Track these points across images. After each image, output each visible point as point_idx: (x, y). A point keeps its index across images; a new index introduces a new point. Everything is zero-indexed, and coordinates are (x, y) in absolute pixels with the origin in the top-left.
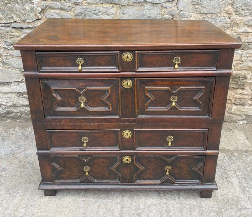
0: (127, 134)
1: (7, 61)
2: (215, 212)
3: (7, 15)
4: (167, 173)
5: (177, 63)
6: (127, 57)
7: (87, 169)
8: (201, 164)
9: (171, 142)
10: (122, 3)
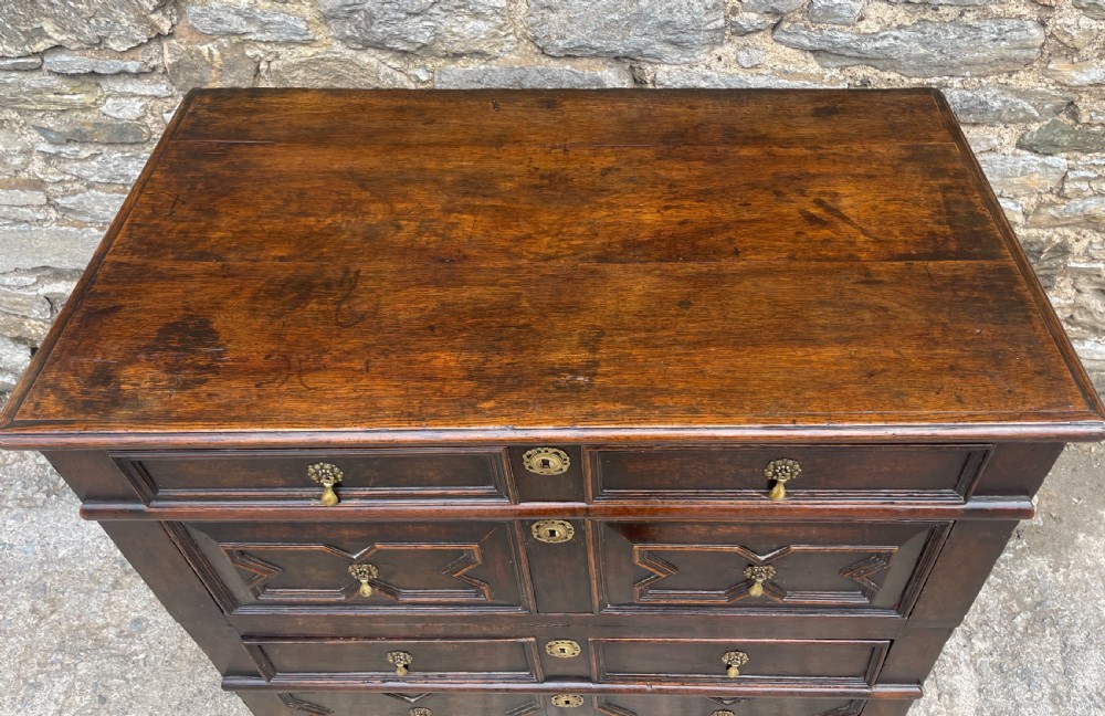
8: (849, 711)
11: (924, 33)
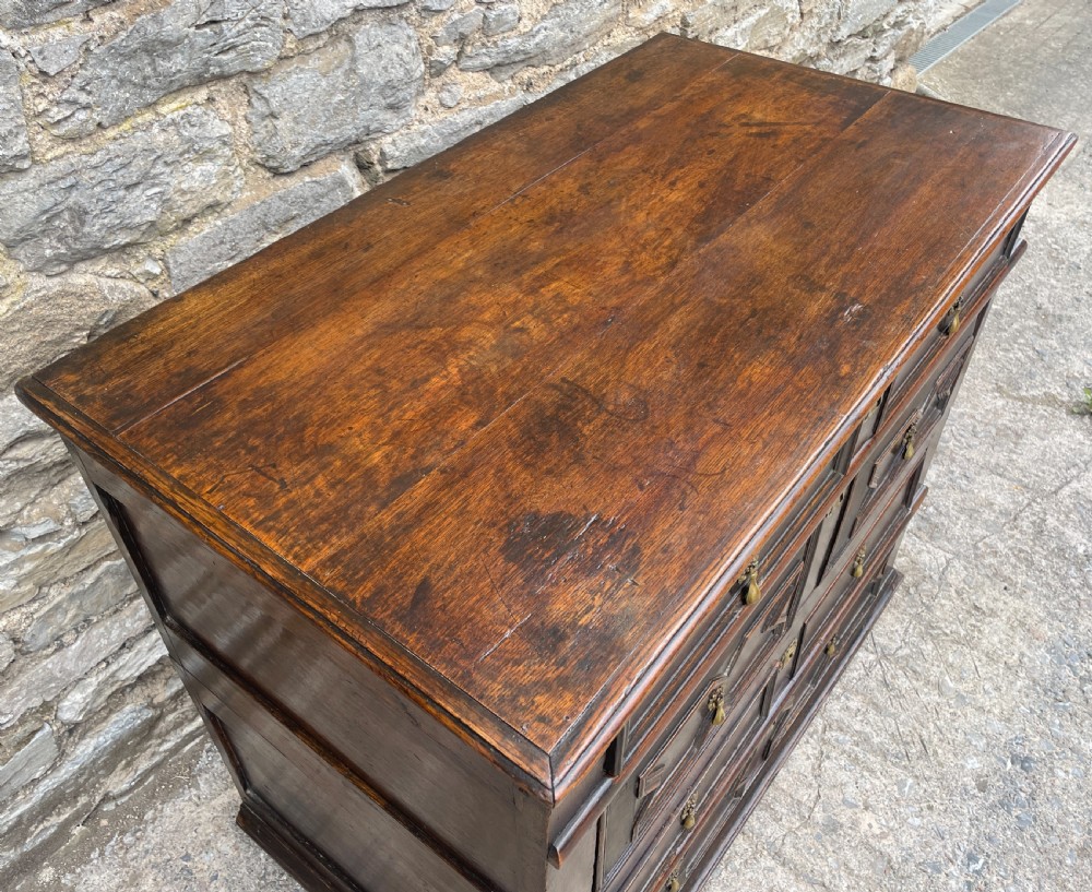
10: (256, 63)
11: (559, 16)
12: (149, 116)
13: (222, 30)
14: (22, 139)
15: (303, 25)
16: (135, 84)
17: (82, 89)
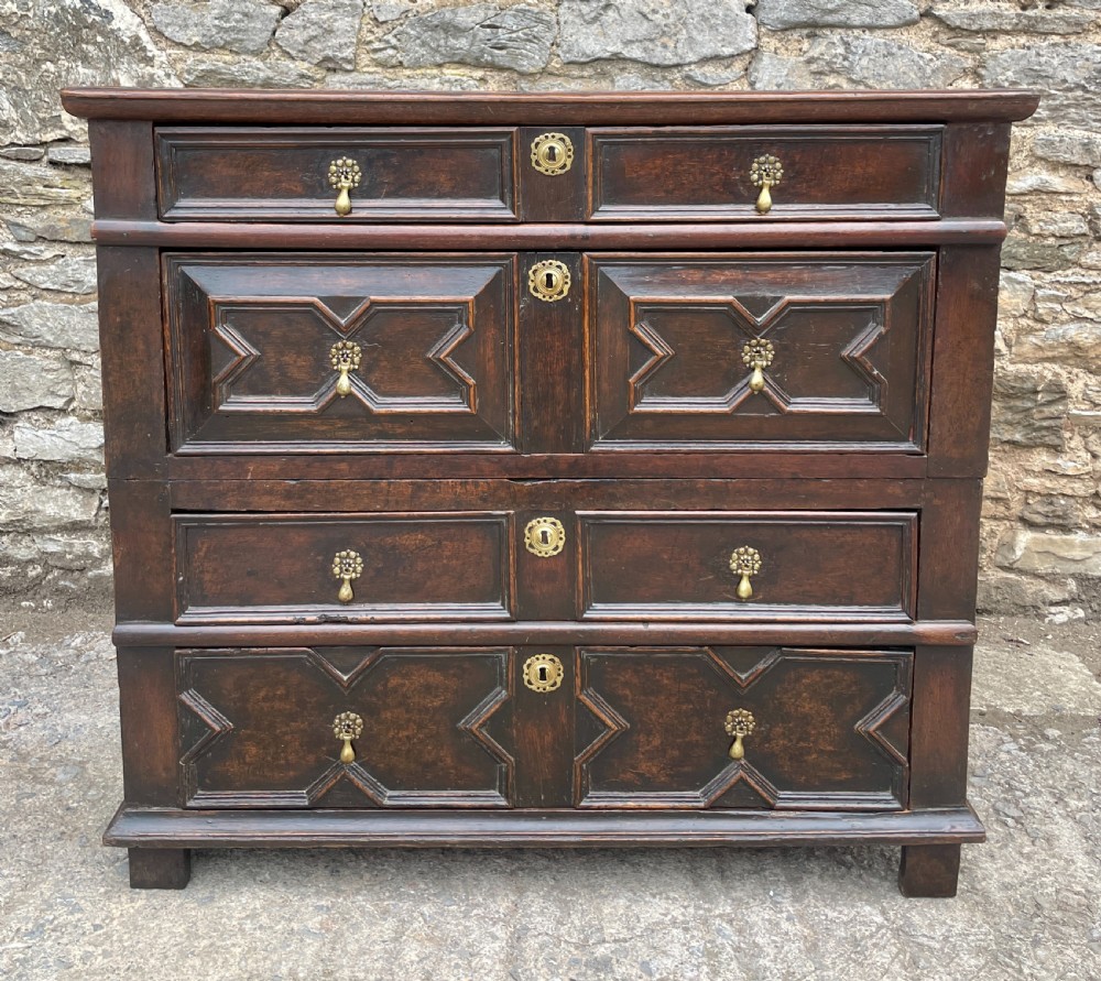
0: (546, 535)
1: (13, 310)
2: (980, 951)
3: (35, 108)
4: (737, 749)
5: (767, 182)
6: (552, 155)
7: (347, 727)
8: (896, 700)
9: (752, 579)
10: (523, 66)
12: (435, 71)
13: (497, 33)
14: (351, 50)
15: (568, 52)
16: (432, 48)
17: (395, 36)
